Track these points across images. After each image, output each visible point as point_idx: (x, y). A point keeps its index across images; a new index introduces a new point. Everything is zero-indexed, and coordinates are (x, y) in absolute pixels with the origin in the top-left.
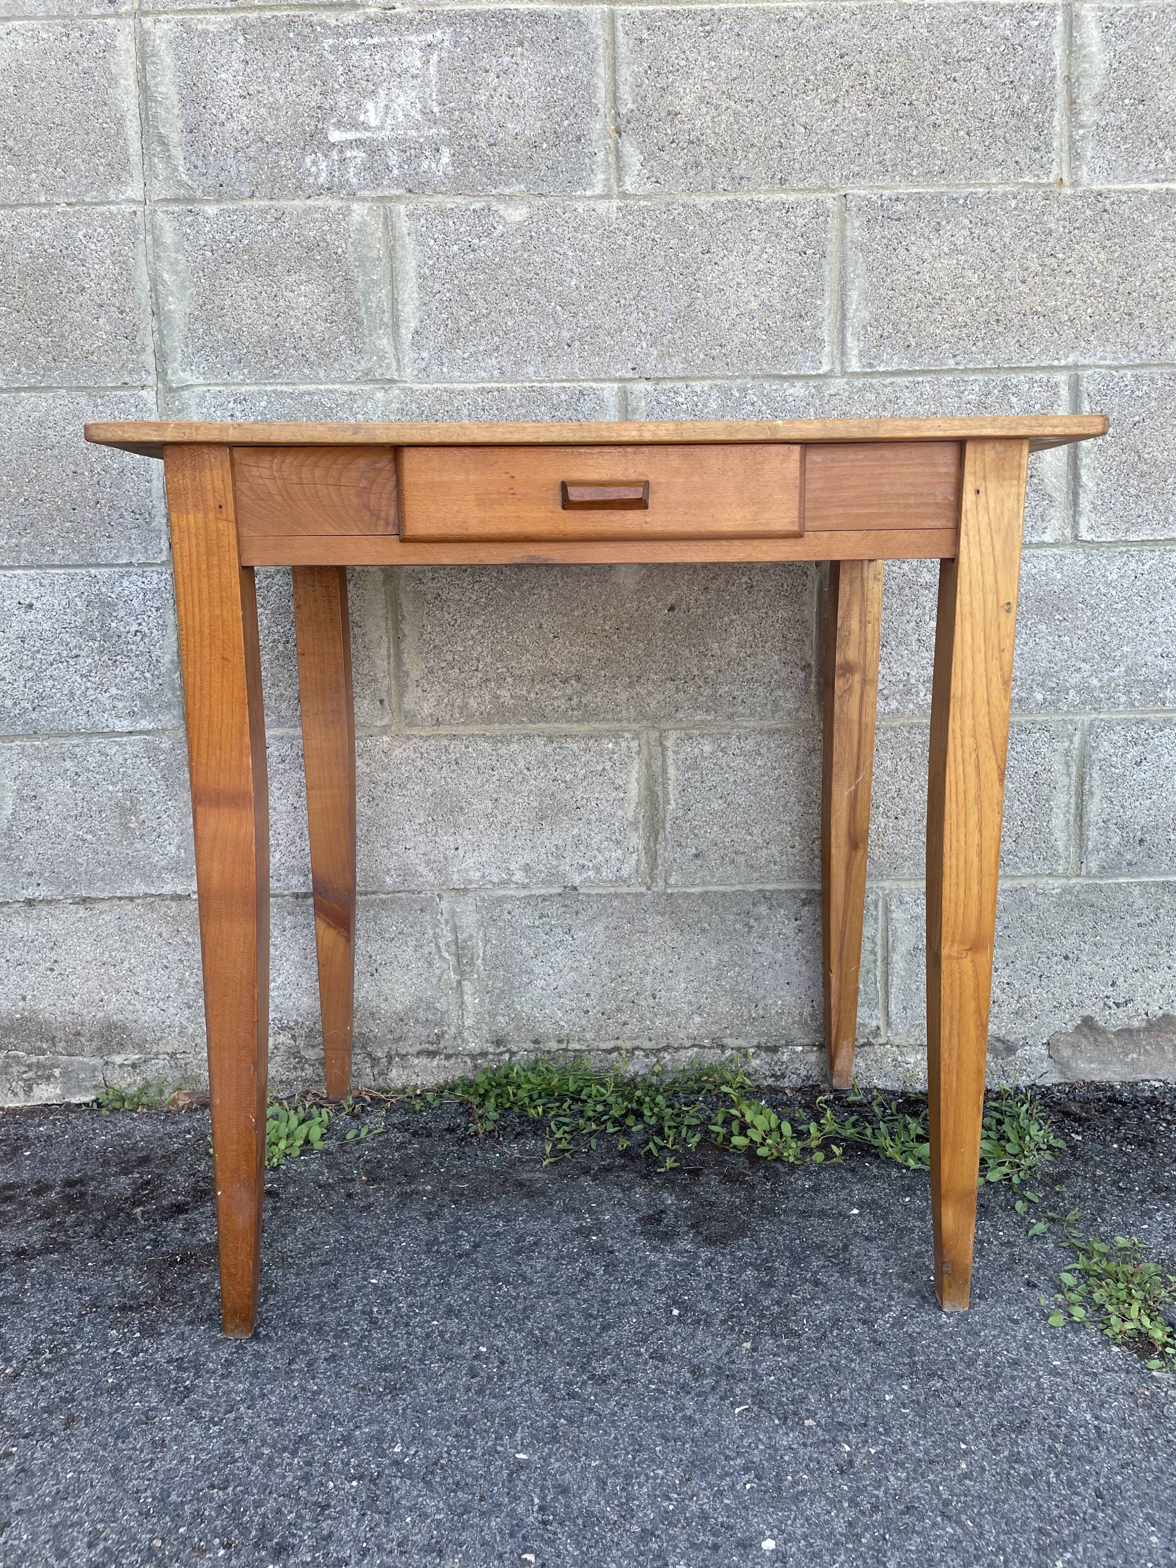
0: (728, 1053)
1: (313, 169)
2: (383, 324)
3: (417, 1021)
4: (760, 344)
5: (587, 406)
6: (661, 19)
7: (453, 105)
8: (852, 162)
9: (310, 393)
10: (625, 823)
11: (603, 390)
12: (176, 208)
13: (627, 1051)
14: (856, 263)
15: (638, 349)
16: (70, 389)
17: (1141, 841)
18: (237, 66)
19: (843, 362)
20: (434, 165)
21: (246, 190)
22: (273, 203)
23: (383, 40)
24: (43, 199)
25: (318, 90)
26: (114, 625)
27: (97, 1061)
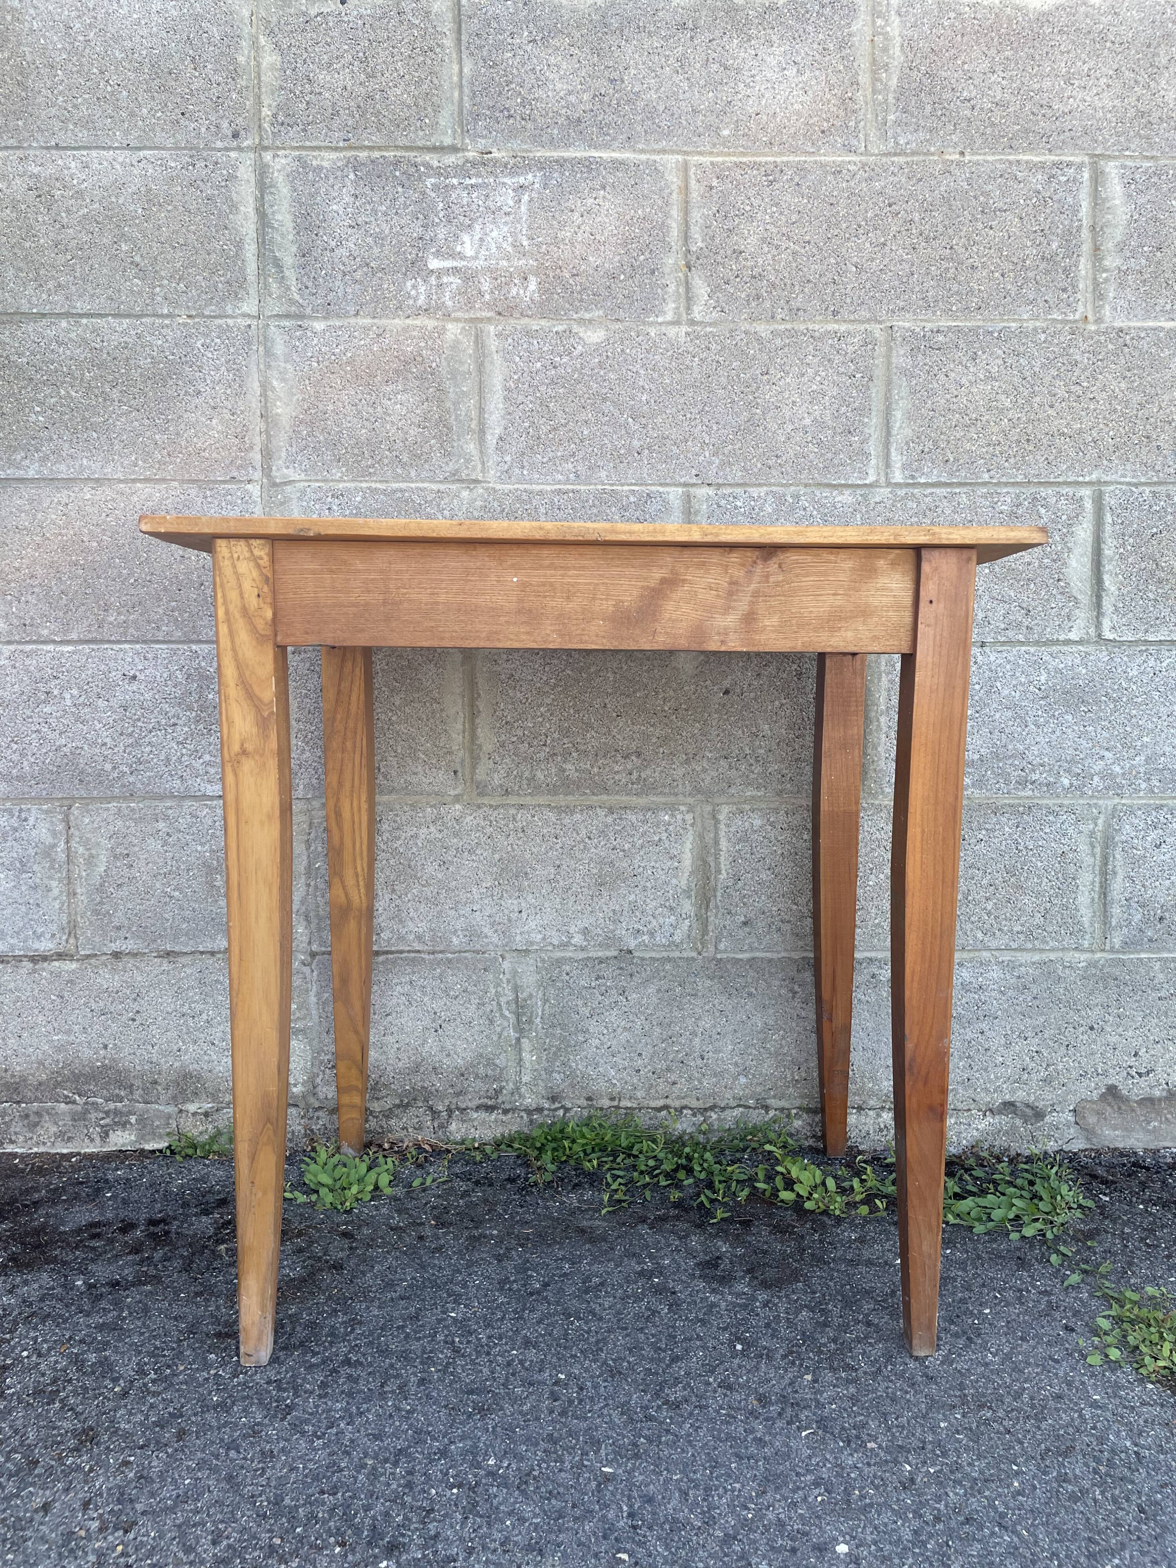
0: (772, 1113)
1: (413, 292)
2: (470, 430)
3: (477, 1076)
4: (812, 456)
5: (653, 507)
6: (729, 169)
7: (540, 239)
8: (898, 298)
9: (401, 491)
10: (679, 890)
11: (668, 493)
12: (287, 323)
13: (676, 1109)
14: (901, 386)
15: (702, 458)
16: (183, 482)
17: (1161, 919)
18: (348, 199)
19: (887, 474)
20: (521, 292)
21: (352, 309)
22: (375, 321)
23: (480, 180)
24: (166, 311)
25: (420, 223)
26: (210, 696)
27: (171, 1109)
